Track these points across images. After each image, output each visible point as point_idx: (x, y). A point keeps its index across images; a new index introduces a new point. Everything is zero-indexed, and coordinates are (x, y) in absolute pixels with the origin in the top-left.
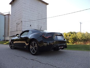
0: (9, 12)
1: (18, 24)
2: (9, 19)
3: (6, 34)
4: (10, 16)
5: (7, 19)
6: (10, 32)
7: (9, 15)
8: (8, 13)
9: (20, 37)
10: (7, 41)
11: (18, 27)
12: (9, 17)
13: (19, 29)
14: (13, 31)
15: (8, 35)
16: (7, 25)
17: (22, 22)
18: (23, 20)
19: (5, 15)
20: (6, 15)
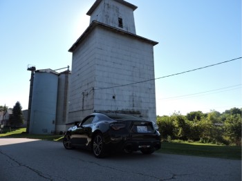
0: (68, 67)
1: (85, 95)
2: (67, 82)
3: (60, 117)
4: (69, 76)
5: (63, 83)
6: (67, 112)
7: (67, 73)
8: (66, 69)
9: (82, 127)
10: (61, 133)
11: (85, 102)
12: (67, 77)
13: (87, 106)
14: (75, 110)
15: (64, 120)
16: (62, 95)
17: (93, 89)
18: (97, 85)
19: (59, 75)
20: (62, 73)
